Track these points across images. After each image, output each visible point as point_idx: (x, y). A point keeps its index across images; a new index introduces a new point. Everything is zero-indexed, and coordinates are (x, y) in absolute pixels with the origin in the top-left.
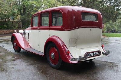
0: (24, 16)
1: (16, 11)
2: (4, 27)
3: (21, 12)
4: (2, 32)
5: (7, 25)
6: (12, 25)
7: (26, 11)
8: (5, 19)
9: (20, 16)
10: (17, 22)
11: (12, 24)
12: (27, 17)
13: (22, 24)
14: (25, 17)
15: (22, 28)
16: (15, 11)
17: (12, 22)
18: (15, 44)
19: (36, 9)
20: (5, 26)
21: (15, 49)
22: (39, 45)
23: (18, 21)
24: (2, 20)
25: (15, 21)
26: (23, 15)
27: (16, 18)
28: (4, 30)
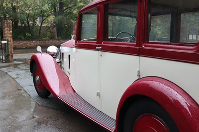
0: (60, 17)
1: (46, 7)
2: (25, 36)
3: (55, 9)
4: (22, 45)
5: (30, 32)
6: (40, 33)
7: (64, 8)
8: (28, 22)
9: (54, 16)
10: (49, 28)
11: (40, 30)
12: (65, 19)
13: (57, 30)
14: (63, 18)
15: (56, 38)
16: (44, 8)
17: (39, 28)
18: (38, 78)
19: (81, 4)
20: (28, 34)
21: (38, 89)
22: (98, 94)
23: (50, 25)
24: (23, 23)
25: (45, 25)
26: (59, 14)
27: (47, 20)
28: (26, 42)
